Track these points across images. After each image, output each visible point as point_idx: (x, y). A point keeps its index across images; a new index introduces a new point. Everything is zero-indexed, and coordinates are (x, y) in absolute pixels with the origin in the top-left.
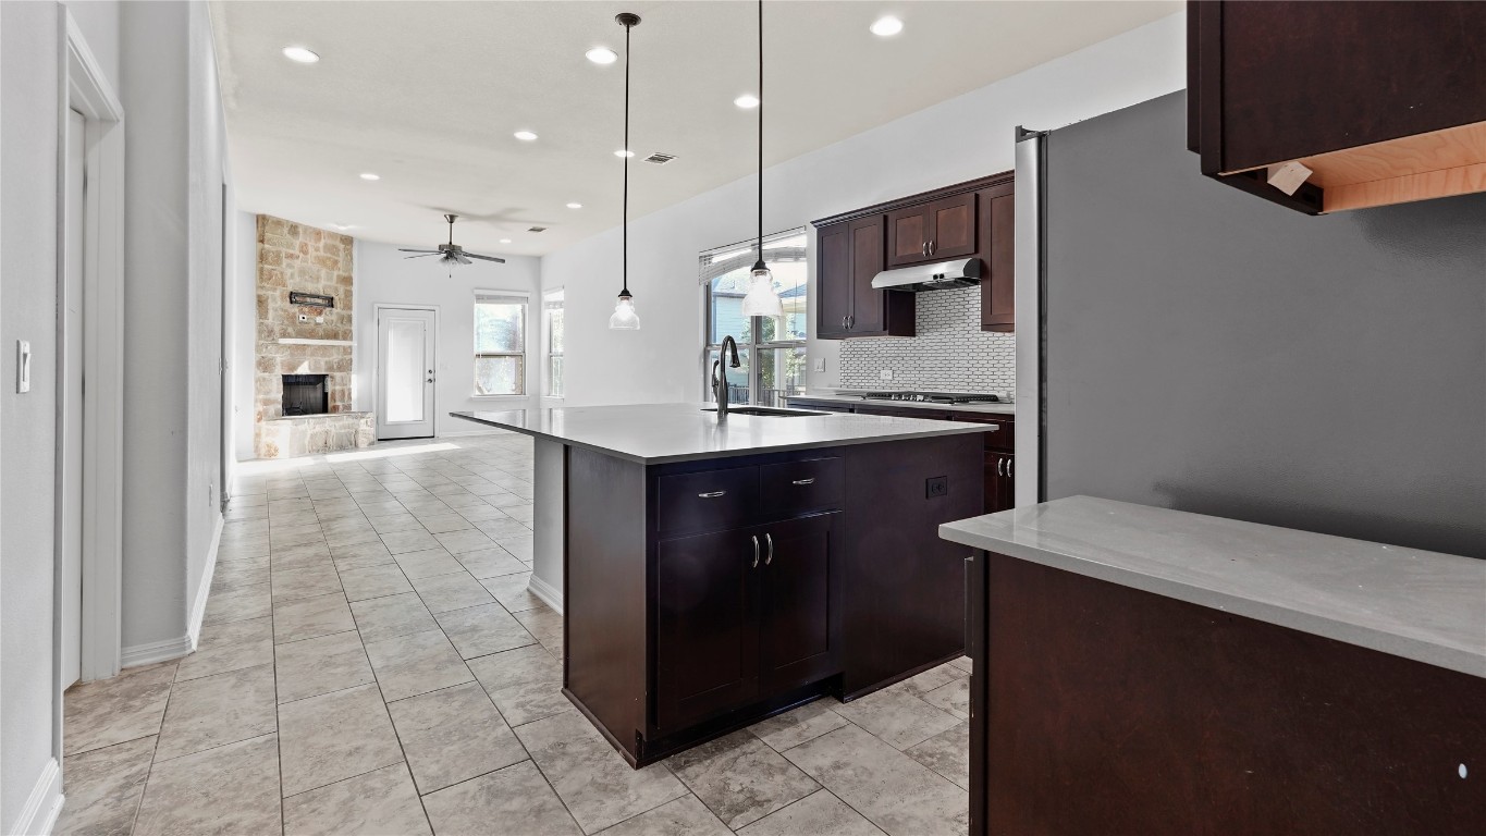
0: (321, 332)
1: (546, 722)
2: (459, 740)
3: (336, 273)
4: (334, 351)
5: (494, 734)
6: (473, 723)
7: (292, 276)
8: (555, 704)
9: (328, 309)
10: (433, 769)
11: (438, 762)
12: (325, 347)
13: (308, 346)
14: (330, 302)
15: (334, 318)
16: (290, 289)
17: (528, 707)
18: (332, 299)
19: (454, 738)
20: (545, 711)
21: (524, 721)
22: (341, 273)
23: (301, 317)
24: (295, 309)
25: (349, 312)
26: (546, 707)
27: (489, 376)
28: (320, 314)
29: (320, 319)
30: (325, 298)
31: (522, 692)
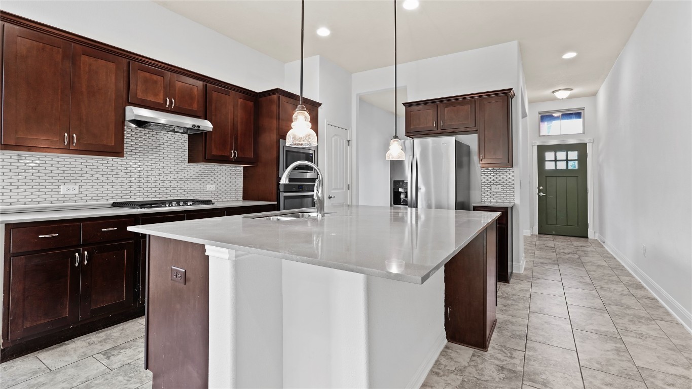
1: (508, 346)
2: (551, 360)
5: (534, 354)
6: (540, 363)
8: (496, 349)
10: (568, 356)
11: (565, 358)
17: (509, 355)
19: (553, 362)
20: (504, 349)
21: (517, 351)
26: (501, 350)
31: (505, 363)
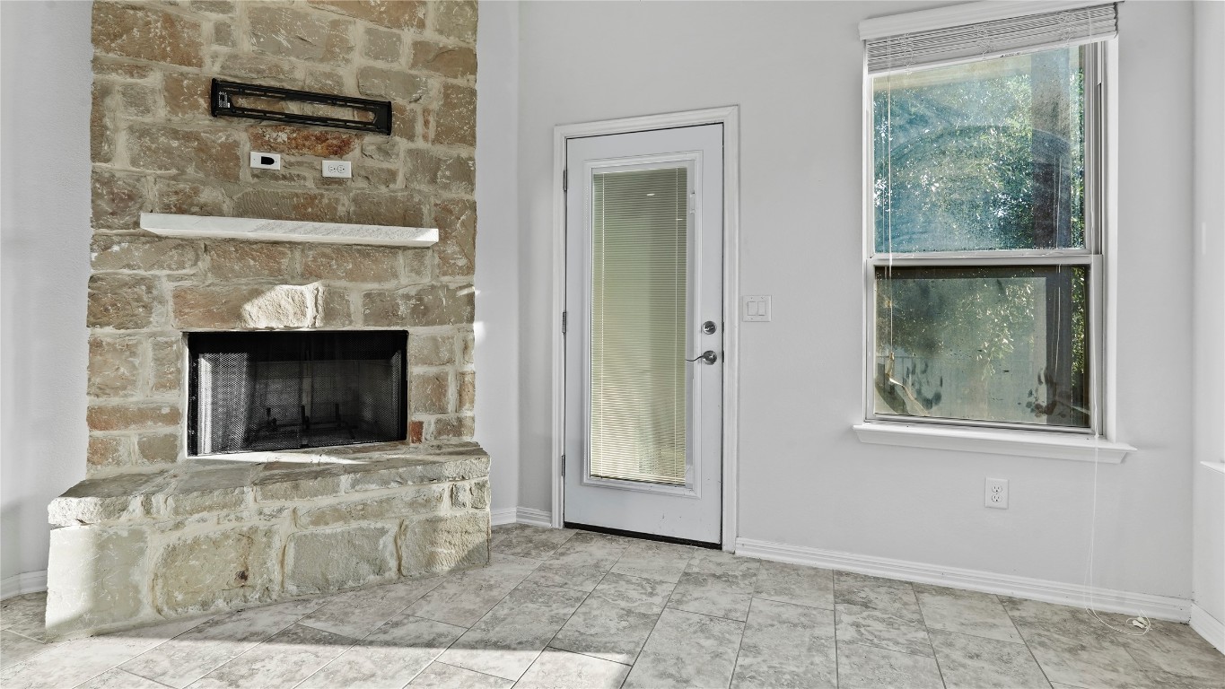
0: (345, 206)
3: (408, 36)
4: (401, 259)
7: (222, 33)
9: (371, 140)
12: (365, 251)
13: (292, 245)
14: (380, 117)
15: (400, 165)
16: (213, 70)
18: (388, 106)
22: (430, 35)
23: (256, 159)
24: (239, 133)
25: (464, 152)
27: (930, 346)
28: (339, 151)
29: (333, 168)
30: (363, 104)
